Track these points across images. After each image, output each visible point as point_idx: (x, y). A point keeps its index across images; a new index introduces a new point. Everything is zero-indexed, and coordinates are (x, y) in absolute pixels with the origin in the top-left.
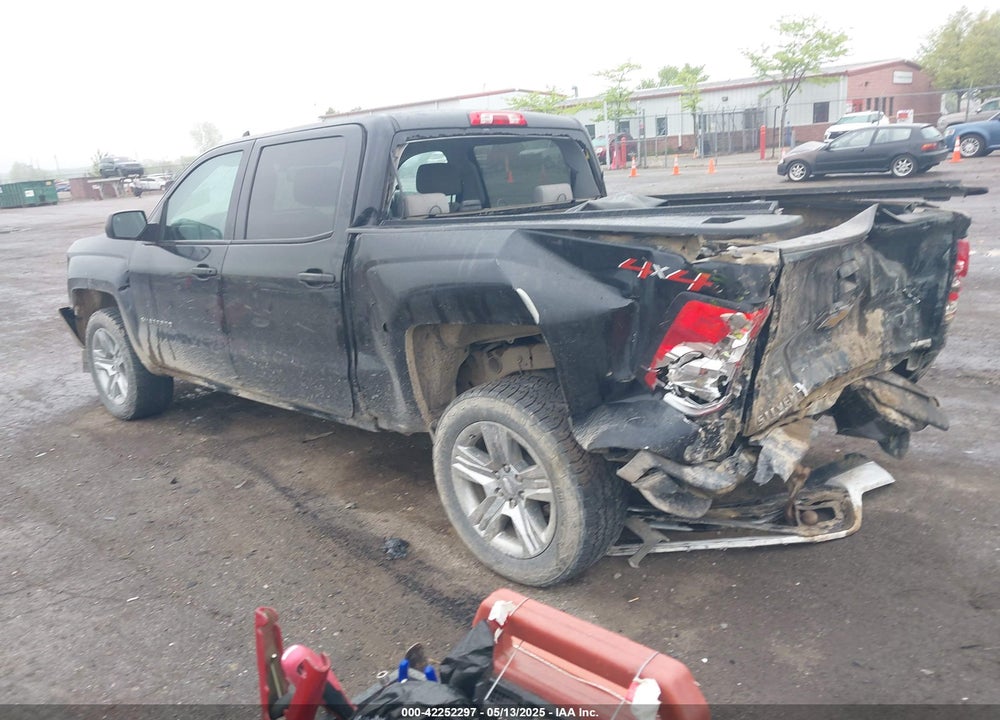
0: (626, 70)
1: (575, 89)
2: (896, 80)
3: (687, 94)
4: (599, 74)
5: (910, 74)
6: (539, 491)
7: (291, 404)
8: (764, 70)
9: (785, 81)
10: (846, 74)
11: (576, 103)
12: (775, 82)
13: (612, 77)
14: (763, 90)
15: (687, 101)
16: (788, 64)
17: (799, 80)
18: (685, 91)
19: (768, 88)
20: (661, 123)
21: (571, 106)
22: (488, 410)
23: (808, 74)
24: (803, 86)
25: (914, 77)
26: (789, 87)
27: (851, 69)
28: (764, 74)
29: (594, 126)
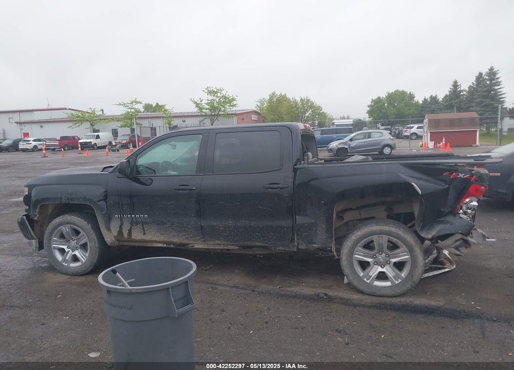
0: (134, 104)
1: (102, 111)
2: (253, 119)
3: (165, 117)
4: (120, 104)
5: (257, 116)
6: (402, 258)
7: (237, 246)
8: (201, 109)
9: (212, 115)
10: (236, 114)
11: (108, 118)
12: (206, 115)
13: (127, 106)
14: (201, 119)
15: (165, 121)
16: (213, 108)
17: (218, 115)
18: (164, 115)
19: (203, 118)
20: (153, 130)
21: (105, 119)
22: (380, 230)
23: (220, 113)
24: (219, 118)
25: (258, 118)
26: (213, 118)
27: (237, 112)
28: (202, 111)
29: (117, 129)
